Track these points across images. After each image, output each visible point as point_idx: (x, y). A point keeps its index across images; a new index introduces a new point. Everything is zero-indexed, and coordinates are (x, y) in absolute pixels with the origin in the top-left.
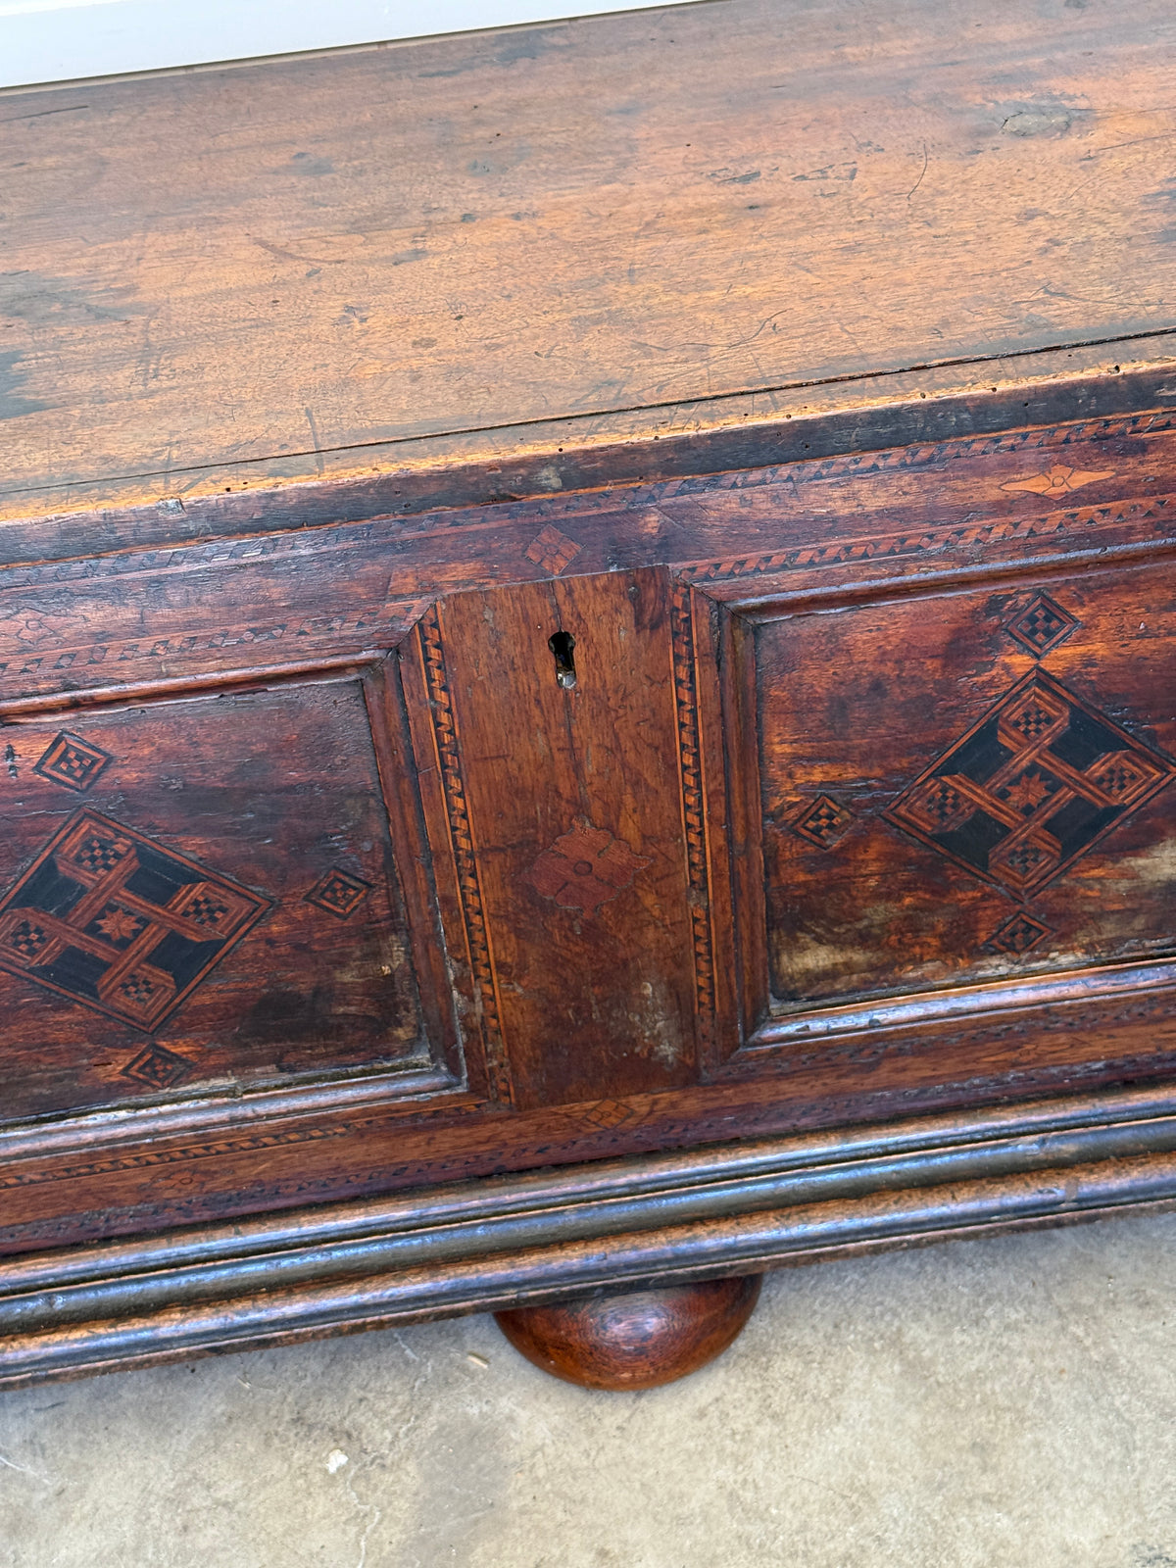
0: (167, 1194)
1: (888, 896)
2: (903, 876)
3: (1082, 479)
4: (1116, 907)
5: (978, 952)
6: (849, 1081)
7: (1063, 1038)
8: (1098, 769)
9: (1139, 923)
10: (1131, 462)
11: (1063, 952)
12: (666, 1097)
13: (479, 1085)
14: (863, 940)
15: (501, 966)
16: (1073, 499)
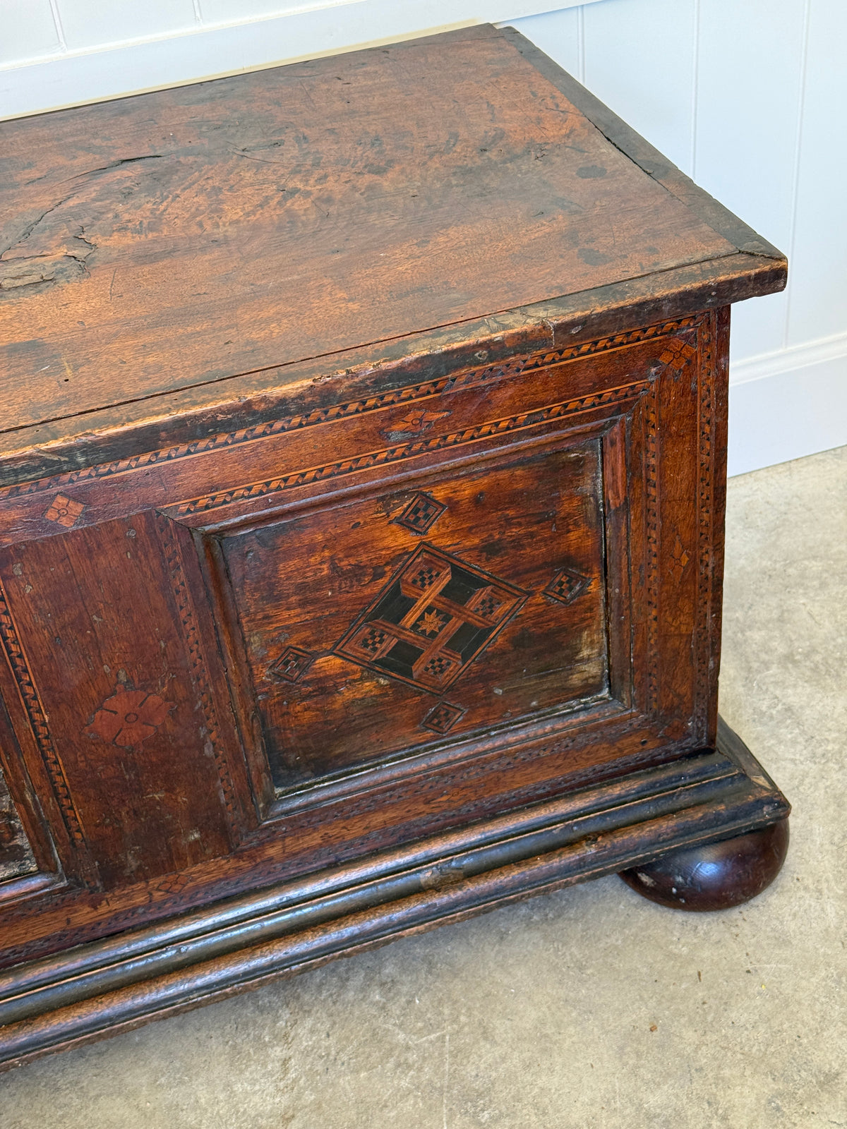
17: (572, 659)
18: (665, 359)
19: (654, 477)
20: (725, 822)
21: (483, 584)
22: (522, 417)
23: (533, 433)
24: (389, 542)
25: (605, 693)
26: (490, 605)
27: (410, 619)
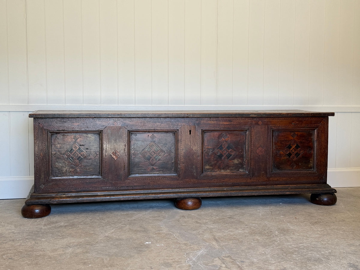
0: (151, 184)
1: (213, 161)
2: (215, 159)
3: (228, 123)
4: (232, 165)
5: (221, 169)
6: (210, 181)
7: (228, 179)
8: (230, 151)
9: (234, 168)
10: (231, 122)
11: (228, 170)
12: (195, 180)
13: (179, 176)
14: (211, 166)
15: (182, 162)
16: (227, 125)
17: (309, 162)
18: (321, 122)
19: (320, 137)
20: (328, 191)
21: (300, 147)
22: (306, 125)
23: (307, 128)
24: (290, 138)
25: (313, 169)
26: (300, 150)
27: (291, 149)
